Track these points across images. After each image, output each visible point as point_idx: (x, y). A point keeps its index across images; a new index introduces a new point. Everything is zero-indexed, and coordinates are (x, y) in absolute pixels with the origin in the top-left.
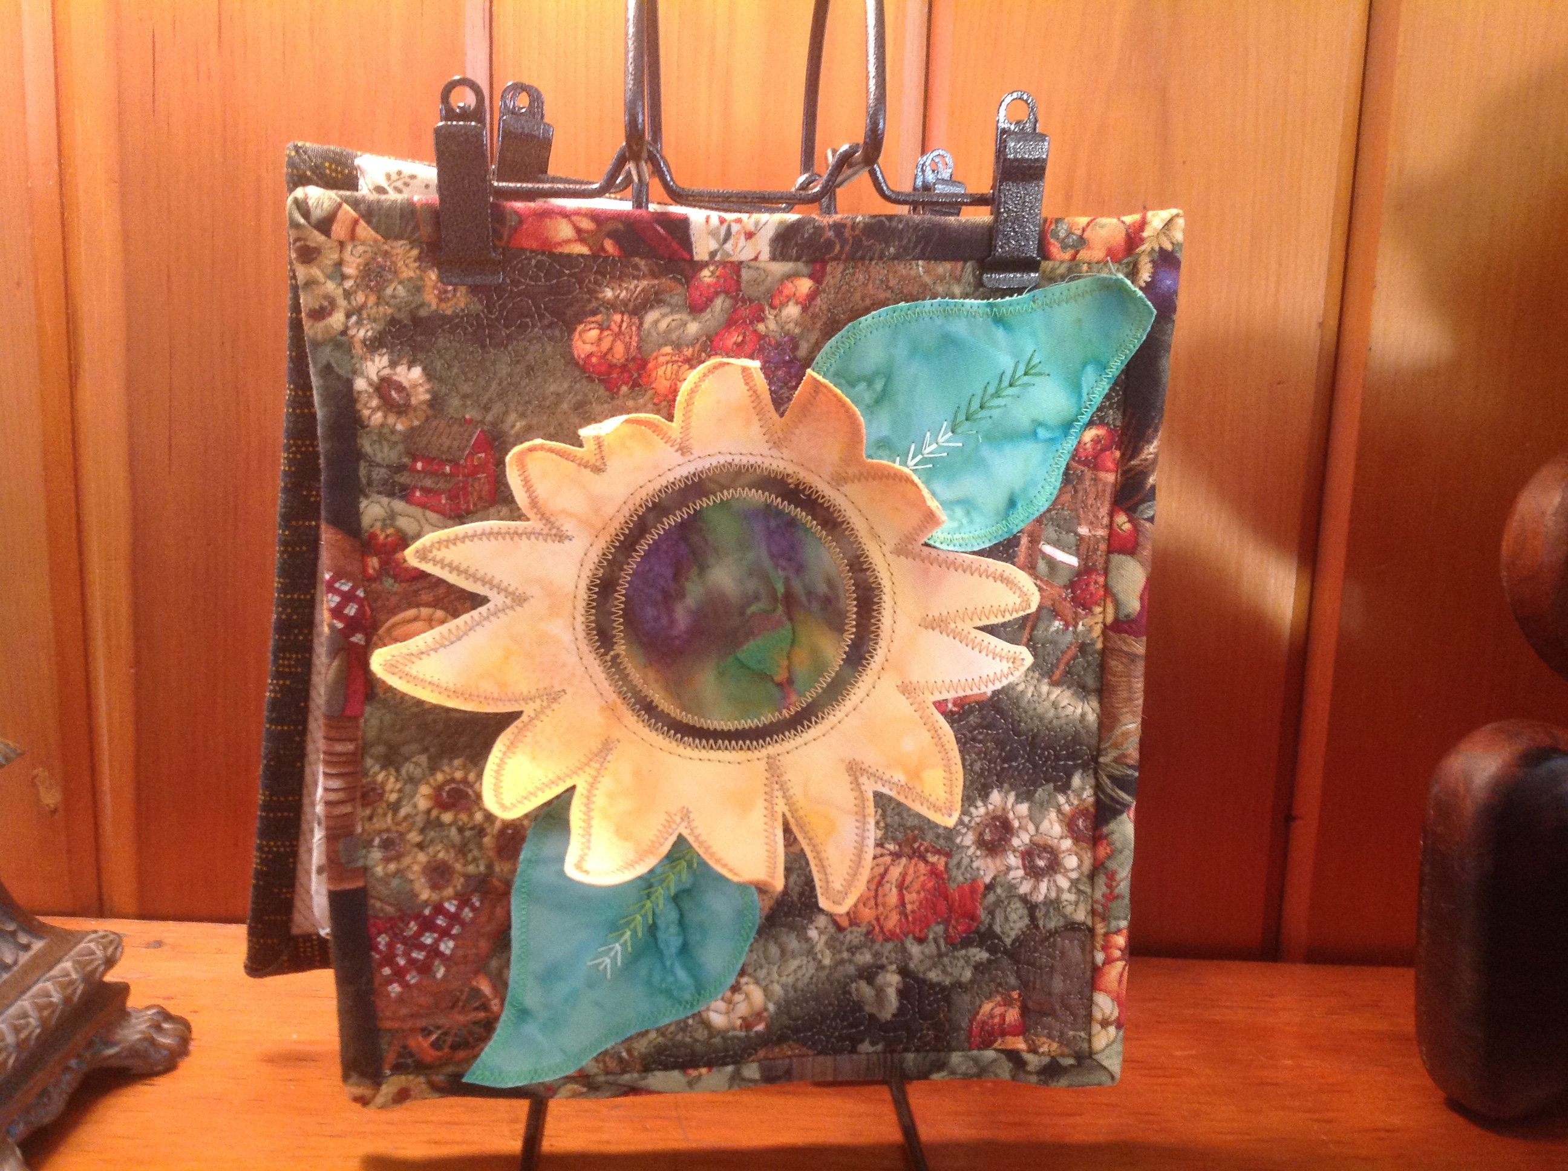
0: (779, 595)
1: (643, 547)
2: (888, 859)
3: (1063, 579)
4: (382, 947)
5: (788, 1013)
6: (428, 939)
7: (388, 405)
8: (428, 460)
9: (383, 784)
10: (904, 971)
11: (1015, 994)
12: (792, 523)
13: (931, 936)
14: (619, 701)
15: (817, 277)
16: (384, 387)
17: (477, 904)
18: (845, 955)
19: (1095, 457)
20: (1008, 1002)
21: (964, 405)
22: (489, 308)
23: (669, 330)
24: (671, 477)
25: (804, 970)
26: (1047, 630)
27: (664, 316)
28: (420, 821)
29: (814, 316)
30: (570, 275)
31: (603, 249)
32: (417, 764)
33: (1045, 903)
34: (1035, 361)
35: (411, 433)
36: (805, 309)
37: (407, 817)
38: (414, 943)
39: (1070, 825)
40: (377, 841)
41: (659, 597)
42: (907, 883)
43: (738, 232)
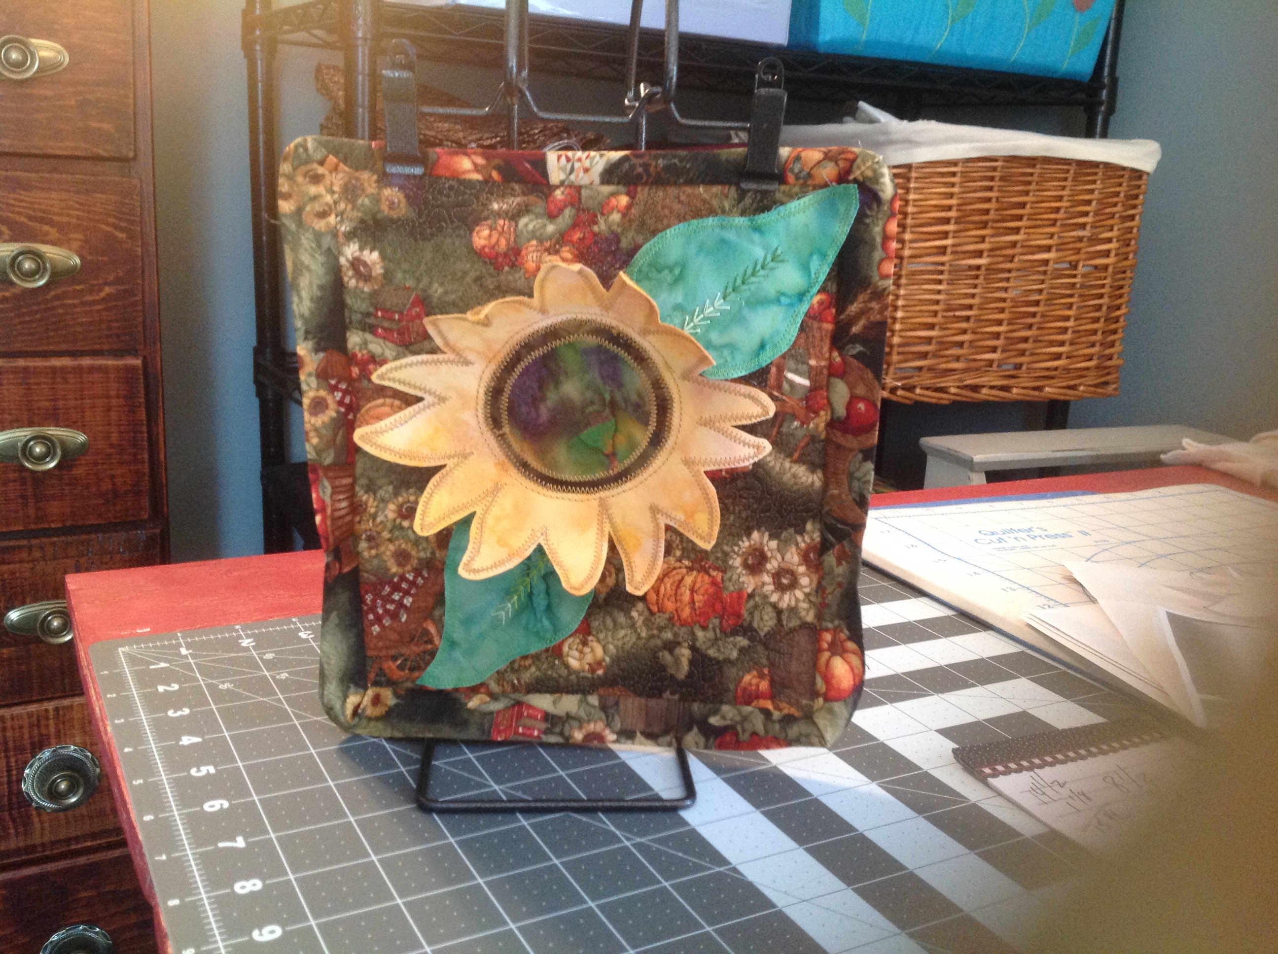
0: (607, 401)
1: (519, 369)
2: (684, 571)
3: (800, 394)
4: (368, 602)
5: (618, 665)
6: (396, 597)
7: (358, 275)
8: (385, 311)
9: (366, 503)
10: (693, 648)
11: (766, 671)
12: (615, 358)
13: (711, 626)
14: (506, 461)
15: (632, 195)
16: (356, 263)
17: (426, 575)
18: (655, 632)
19: (820, 313)
20: (761, 676)
21: (731, 280)
22: (420, 215)
23: (533, 232)
24: (536, 327)
25: (628, 638)
26: (789, 427)
27: (531, 220)
28: (389, 525)
29: (630, 221)
30: (471, 194)
31: (491, 176)
32: (387, 492)
33: (787, 609)
34: (779, 252)
35: (374, 294)
36: (624, 215)
37: (382, 522)
38: (388, 599)
39: (805, 558)
40: (364, 536)
41: (530, 400)
42: (696, 588)
43: (579, 168)
